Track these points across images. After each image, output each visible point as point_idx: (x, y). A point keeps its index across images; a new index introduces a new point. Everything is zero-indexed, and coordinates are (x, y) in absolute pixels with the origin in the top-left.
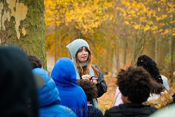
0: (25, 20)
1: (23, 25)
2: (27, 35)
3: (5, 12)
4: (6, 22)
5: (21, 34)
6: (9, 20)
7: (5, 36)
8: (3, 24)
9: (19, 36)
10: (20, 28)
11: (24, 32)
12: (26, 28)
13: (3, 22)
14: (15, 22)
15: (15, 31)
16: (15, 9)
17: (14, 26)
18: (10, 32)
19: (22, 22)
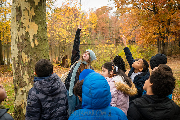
0: (37, 34)
1: (36, 38)
2: (38, 45)
3: (21, 29)
4: (22, 36)
5: (35, 44)
6: (24, 35)
7: (22, 46)
8: (19, 38)
9: (33, 45)
10: (33, 40)
11: (37, 43)
12: (38, 40)
13: (20, 36)
14: (30, 36)
15: (30, 42)
16: (29, 27)
17: (29, 39)
18: (26, 43)
19: (34, 36)
